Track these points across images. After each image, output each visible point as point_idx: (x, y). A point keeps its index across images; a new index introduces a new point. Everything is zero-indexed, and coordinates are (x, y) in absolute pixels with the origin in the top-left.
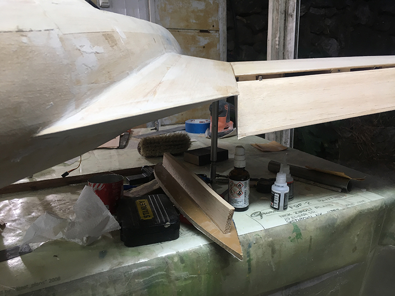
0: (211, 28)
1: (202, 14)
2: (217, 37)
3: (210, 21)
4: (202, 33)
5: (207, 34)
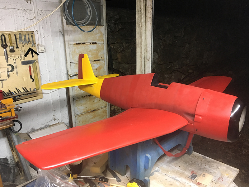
0: (100, 58)
1: (95, 52)
2: (104, 62)
3: (99, 55)
4: (95, 62)
5: (98, 62)
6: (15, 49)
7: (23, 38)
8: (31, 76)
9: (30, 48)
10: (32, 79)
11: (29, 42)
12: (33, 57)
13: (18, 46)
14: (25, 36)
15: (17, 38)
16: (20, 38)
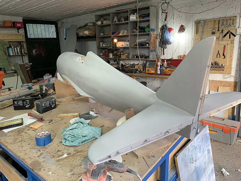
6: (216, 32)
7: (225, 23)
8: (224, 54)
9: (229, 31)
10: (223, 57)
11: (229, 26)
12: (230, 38)
13: (219, 29)
14: (227, 21)
15: (220, 23)
16: (223, 23)
